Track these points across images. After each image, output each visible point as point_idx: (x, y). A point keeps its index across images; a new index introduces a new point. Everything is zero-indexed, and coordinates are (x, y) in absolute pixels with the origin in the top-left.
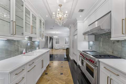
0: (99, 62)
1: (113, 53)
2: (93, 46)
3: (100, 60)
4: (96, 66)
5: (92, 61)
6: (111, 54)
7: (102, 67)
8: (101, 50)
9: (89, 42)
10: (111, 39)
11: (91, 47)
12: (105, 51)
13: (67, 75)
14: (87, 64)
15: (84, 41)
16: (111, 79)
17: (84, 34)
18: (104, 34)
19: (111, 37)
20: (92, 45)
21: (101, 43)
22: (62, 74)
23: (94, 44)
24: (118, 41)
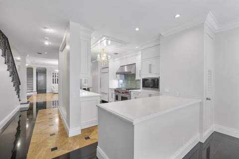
1: (136, 87)
2: (123, 83)
4: (129, 95)
5: (126, 93)
7: (132, 93)
9: (119, 80)
12: (132, 86)
14: (122, 97)
15: (114, 79)
16: (136, 97)
17: (117, 73)
18: (132, 75)
19: (135, 78)
24: (138, 80)
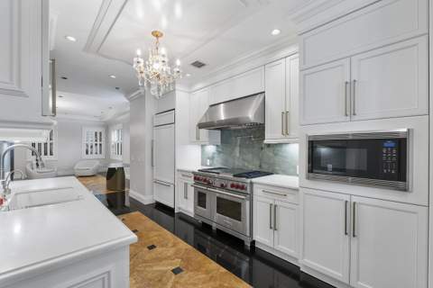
0: (251, 183)
1: (260, 166)
2: (216, 155)
3: (254, 180)
4: (246, 194)
6: (258, 169)
7: (257, 191)
9: (204, 146)
10: (266, 141)
12: (246, 164)
13: (170, 245)
16: (275, 206)
20: (214, 153)
21: (237, 150)
22: (152, 247)
23: (219, 152)
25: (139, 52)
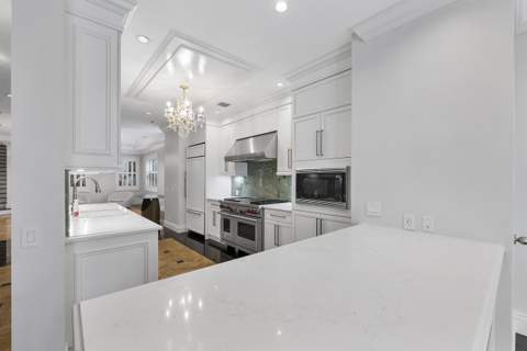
0: (263, 209)
2: (244, 186)
4: (258, 218)
5: (252, 212)
6: (276, 198)
8: (261, 194)
9: (233, 177)
10: (277, 174)
11: (240, 189)
14: (240, 224)
15: (221, 174)
16: (278, 226)
18: (267, 163)
19: (275, 170)
20: (242, 184)
21: (261, 180)
22: (180, 262)
23: (246, 183)
24: (284, 177)
25: (169, 104)
